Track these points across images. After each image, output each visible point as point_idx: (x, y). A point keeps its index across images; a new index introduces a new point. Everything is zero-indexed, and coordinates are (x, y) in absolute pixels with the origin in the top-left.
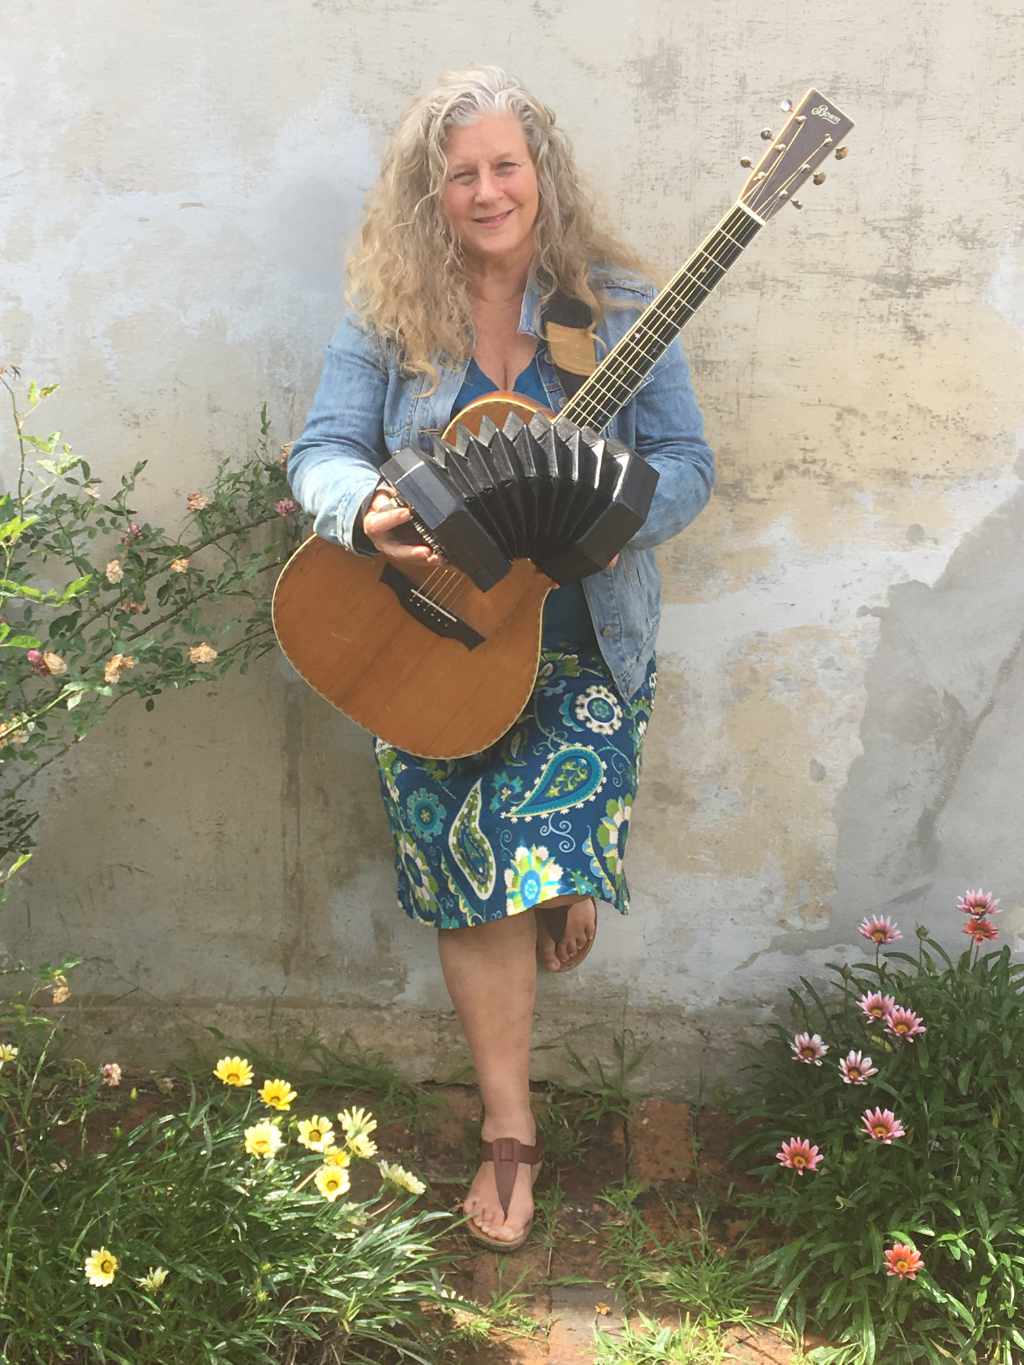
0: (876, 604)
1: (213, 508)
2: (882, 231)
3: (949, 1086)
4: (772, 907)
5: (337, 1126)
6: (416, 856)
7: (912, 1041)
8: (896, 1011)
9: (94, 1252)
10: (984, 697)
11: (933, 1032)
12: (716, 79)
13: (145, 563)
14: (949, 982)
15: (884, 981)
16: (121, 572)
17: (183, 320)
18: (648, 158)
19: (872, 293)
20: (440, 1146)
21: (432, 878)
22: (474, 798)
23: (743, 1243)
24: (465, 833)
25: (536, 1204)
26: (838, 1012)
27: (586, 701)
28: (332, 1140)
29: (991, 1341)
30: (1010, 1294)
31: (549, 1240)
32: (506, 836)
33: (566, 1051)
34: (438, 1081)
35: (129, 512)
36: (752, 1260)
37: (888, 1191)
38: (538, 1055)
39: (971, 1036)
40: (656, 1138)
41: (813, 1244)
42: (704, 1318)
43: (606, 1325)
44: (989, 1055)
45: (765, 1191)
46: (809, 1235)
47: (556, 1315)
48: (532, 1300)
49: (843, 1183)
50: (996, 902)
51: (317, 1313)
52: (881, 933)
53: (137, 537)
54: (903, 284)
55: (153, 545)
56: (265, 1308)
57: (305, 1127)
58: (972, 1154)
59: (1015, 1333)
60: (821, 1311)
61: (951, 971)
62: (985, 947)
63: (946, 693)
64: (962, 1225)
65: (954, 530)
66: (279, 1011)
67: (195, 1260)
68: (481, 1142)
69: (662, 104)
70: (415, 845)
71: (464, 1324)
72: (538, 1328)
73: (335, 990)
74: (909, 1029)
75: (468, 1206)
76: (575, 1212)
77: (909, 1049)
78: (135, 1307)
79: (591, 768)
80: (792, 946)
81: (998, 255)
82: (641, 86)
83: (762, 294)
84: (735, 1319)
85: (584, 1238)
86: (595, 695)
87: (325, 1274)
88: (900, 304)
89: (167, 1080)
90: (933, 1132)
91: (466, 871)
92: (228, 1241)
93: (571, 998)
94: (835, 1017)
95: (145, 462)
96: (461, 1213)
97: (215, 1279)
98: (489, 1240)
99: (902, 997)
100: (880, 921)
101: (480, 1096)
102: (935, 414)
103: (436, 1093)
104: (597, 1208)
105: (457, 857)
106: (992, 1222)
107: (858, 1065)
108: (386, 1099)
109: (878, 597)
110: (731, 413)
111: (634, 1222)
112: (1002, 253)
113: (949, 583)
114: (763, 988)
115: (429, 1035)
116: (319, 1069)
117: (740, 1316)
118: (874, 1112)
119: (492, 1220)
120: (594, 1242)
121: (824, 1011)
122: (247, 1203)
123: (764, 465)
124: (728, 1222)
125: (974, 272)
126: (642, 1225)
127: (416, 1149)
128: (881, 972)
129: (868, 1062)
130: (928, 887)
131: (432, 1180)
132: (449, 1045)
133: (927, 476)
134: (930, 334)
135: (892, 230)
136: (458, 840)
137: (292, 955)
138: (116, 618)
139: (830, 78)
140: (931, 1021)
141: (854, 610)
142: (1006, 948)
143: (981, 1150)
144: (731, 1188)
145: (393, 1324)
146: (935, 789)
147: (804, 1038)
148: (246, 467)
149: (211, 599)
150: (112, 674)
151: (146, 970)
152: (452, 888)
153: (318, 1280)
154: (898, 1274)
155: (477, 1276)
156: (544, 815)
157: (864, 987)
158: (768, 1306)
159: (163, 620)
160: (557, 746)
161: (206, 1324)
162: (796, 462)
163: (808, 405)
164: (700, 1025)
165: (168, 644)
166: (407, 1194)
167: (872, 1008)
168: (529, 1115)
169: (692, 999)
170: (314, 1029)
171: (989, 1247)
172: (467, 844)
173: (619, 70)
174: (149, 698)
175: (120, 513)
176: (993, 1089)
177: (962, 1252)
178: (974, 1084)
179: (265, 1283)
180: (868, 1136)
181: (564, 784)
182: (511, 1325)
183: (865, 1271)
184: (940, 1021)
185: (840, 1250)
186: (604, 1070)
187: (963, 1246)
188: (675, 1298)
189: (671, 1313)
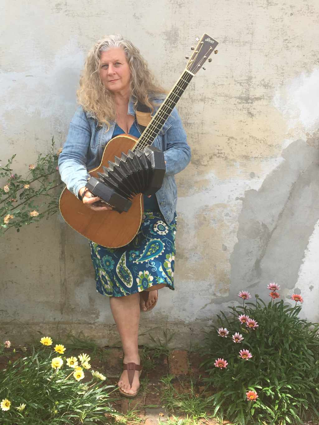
0: (241, 196)
1: (37, 168)
2: (240, 83)
3: (266, 343)
4: (211, 290)
5: (78, 360)
6: (106, 276)
7: (254, 329)
8: (250, 320)
9: (3, 400)
10: (274, 224)
11: (261, 327)
12: (189, 37)
13: (16, 186)
14: (265, 311)
15: (246, 311)
16: (9, 189)
17: (27, 111)
18: (169, 61)
19: (238, 102)
20: (110, 366)
21: (111, 282)
22: (123, 257)
23: (204, 393)
24: (121, 268)
25: (140, 383)
26: (232, 321)
27: (157, 225)
28: (77, 364)
29: (280, 421)
30: (285, 406)
31: (144, 394)
32: (136, 268)
33: (149, 335)
34: (109, 346)
35: (11, 170)
36: (207, 398)
37: (248, 375)
38: (140, 337)
39: (272, 327)
40: (177, 362)
41: (225, 393)
42: (192, 416)
43: (162, 419)
44: (277, 333)
45: (211, 377)
46: (224, 390)
47: (147, 417)
48: (139, 412)
49: (234, 373)
50: (279, 286)
51: (73, 417)
52: (245, 296)
53: (13, 178)
54: (247, 99)
55: (18, 181)
56: (57, 416)
57: (69, 360)
58: (273, 363)
59: (287, 417)
60: (228, 413)
61: (266, 308)
62: (276, 300)
63: (263, 223)
64: (270, 385)
65: (264, 174)
66: (59, 325)
67: (35, 402)
68: (123, 364)
69: (173, 45)
70: (105, 272)
71: (119, 420)
72: (142, 421)
73: (77, 318)
74: (253, 325)
75: (119, 384)
76: (152, 385)
77: (254, 331)
78: (16, 417)
79: (160, 245)
80: (217, 302)
81: (275, 91)
82: (167, 39)
83: (205, 103)
84: (201, 416)
85: (155, 393)
86: (159, 224)
87: (75, 405)
88: (246, 105)
89: (25, 348)
90: (261, 357)
91: (122, 280)
92: (45, 395)
93: (150, 319)
94: (231, 323)
95: (15, 155)
96: (117, 386)
97: (41, 407)
98: (126, 394)
99: (251, 316)
100: (244, 293)
101: (123, 350)
102: (257, 138)
103: (109, 350)
104: (159, 384)
105: (119, 276)
106: (279, 384)
107: (238, 337)
108: (93, 352)
109: (242, 194)
110: (196, 139)
111: (171, 387)
112: (276, 90)
113: (263, 189)
114: (209, 315)
115: (106, 332)
116: (72, 343)
117: (203, 415)
118: (243, 351)
119: (127, 388)
120: (158, 394)
121: (228, 322)
122: (51, 383)
123: (206, 154)
124: (199, 387)
125: (268, 96)
126: (173, 388)
127: (103, 367)
128: (245, 309)
129: (241, 336)
130: (259, 282)
131: (108, 376)
132: (113, 335)
133: (255, 157)
134: (255, 115)
135: (243, 83)
136: (119, 270)
137: (64, 308)
138: (7, 203)
139: (224, 37)
140: (260, 323)
141: (234, 198)
142: (282, 300)
143: (276, 362)
144: (200, 376)
145: (96, 421)
146: (260, 253)
147: (222, 329)
148: (47, 156)
149: (37, 197)
150: (6, 221)
151: (18, 314)
152: (118, 285)
153: (73, 407)
154: (250, 400)
155: (122, 405)
156: (146, 261)
157: (240, 313)
158: (212, 412)
159: (22, 204)
160: (149, 240)
161: (38, 421)
162: (216, 154)
163: (219, 136)
164: (190, 327)
165: (23, 211)
166: (100, 380)
167: (242, 319)
168: (138, 355)
169: (188, 319)
170: (71, 331)
171: (278, 391)
172: (122, 271)
173: (160, 35)
174: (18, 228)
175: (7, 170)
176: (279, 343)
177: (270, 393)
178: (273, 342)
179: (56, 408)
180: (241, 358)
181: (152, 251)
182: (133, 420)
183: (242, 400)
184: (263, 323)
185: (234, 394)
186: (161, 341)
187: (271, 391)
188: (183, 411)
189: (182, 415)
